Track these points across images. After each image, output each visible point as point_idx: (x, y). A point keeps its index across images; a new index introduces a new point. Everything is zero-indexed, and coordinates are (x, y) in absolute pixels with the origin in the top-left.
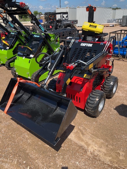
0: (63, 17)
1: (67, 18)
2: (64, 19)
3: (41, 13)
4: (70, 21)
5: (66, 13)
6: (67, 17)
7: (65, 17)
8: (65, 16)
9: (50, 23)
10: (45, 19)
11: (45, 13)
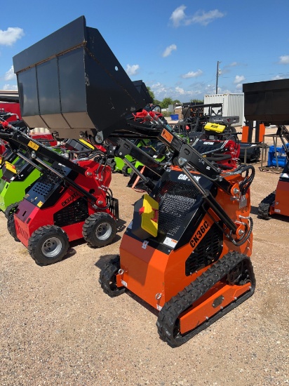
0: (213, 112)
1: (220, 114)
2: (213, 115)
3: (178, 102)
4: (225, 117)
5: (220, 105)
6: (219, 111)
7: (216, 112)
8: (216, 110)
9: (189, 121)
10: (183, 113)
11: (184, 104)
